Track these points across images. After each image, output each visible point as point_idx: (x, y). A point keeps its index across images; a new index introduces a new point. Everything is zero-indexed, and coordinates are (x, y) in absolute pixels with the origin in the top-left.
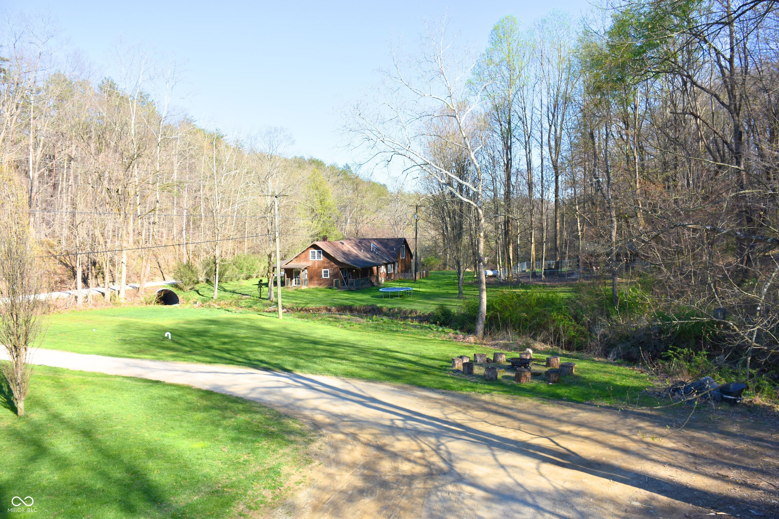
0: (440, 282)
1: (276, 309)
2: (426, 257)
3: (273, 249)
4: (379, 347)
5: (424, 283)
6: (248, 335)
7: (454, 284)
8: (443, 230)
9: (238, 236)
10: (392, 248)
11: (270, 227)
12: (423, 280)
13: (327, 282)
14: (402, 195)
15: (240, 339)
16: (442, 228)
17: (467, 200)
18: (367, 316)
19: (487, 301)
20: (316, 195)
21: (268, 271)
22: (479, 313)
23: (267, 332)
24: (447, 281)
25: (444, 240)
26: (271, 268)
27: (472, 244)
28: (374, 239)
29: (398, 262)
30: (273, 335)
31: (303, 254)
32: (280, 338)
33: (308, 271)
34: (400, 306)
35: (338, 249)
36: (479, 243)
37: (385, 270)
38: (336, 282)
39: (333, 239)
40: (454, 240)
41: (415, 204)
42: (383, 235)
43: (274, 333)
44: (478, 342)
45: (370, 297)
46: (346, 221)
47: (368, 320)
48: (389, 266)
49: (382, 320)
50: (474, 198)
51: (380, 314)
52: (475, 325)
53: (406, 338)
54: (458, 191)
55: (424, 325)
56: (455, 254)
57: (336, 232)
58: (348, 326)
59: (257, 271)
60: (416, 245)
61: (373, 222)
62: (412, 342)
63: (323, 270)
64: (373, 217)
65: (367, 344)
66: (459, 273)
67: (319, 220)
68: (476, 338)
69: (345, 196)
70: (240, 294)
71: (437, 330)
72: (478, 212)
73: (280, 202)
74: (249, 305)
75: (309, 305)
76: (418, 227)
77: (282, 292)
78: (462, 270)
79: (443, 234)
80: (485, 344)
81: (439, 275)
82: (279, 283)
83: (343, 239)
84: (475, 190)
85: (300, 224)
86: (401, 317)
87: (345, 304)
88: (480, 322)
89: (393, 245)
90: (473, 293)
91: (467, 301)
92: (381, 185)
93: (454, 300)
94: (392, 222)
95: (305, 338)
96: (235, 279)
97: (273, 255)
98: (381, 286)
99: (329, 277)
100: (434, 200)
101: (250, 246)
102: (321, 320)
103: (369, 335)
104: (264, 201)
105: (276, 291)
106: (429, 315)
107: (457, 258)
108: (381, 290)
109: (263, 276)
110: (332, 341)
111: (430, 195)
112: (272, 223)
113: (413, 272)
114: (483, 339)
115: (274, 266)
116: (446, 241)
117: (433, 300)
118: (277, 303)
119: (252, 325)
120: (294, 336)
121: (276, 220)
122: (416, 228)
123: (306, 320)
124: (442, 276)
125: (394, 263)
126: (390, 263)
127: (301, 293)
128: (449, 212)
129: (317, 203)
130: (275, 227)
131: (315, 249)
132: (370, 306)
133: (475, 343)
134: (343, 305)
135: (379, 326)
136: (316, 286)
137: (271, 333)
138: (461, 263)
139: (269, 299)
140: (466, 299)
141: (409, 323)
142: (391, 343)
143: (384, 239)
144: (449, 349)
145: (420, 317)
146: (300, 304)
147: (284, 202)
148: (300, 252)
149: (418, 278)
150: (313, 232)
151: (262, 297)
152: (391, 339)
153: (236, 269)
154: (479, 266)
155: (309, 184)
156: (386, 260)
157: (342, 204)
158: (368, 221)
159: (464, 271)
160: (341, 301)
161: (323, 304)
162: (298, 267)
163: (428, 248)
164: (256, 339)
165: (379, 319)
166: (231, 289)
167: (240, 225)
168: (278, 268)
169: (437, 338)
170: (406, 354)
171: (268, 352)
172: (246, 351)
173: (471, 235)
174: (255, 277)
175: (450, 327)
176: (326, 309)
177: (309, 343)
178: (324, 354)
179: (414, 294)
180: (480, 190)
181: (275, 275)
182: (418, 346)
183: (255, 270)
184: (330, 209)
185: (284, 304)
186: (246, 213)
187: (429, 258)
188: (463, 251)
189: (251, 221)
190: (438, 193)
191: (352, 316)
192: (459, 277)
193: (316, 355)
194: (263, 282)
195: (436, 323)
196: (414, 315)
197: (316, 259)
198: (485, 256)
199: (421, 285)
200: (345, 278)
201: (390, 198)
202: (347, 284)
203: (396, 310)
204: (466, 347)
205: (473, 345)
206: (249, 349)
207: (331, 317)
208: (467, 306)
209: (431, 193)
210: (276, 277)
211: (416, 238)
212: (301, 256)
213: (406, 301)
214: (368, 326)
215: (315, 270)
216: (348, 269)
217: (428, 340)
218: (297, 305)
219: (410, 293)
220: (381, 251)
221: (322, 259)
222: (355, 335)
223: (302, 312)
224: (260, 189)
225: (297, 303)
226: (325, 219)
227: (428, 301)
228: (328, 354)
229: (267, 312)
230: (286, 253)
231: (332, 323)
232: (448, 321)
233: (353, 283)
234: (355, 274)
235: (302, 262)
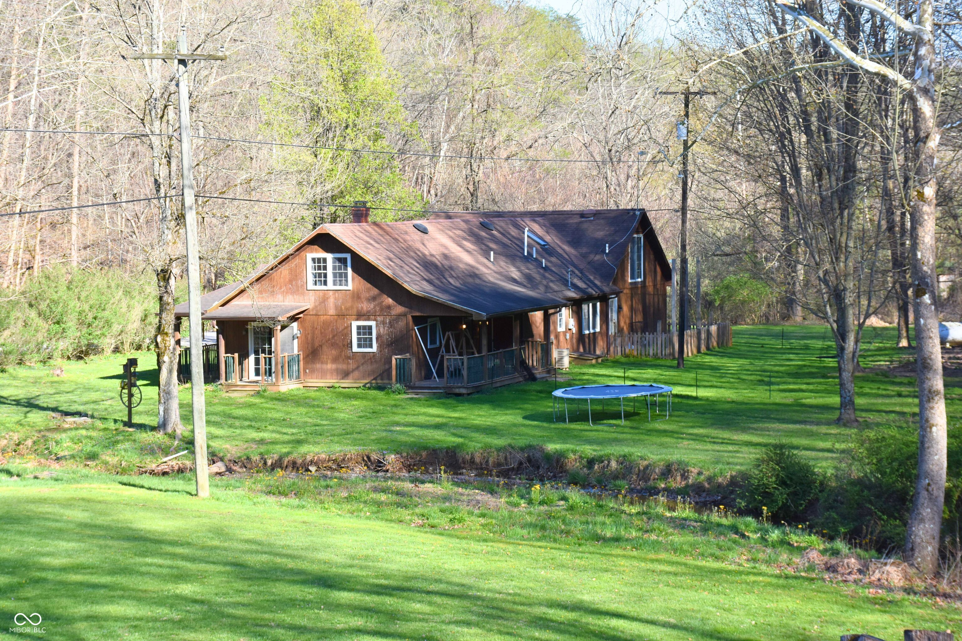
0: (770, 364)
1: (188, 463)
2: (719, 277)
3: (176, 250)
4: (554, 596)
5: (713, 368)
6: (83, 559)
7: (823, 373)
8: (783, 179)
9: (45, 201)
10: (598, 246)
11: (163, 172)
12: (708, 359)
13: (369, 367)
14: (635, 54)
15: (50, 575)
16: (779, 171)
17: (873, 67)
18: (509, 487)
19: (951, 435)
20: (327, 56)
21: (159, 330)
22: (918, 477)
23: (152, 547)
24: (796, 361)
25: (785, 216)
26: (169, 319)
27: (890, 229)
28: (533, 215)
29: (617, 294)
30: (174, 556)
31: (284, 270)
32: (202, 566)
33: (302, 327)
34: (625, 450)
35: (408, 250)
36: (916, 221)
37: (572, 324)
38: (402, 365)
39: (391, 215)
40: (823, 214)
41: (681, 87)
42: (565, 201)
43: (179, 550)
44: (920, 585)
45: (519, 420)
46: (436, 148)
47: (515, 499)
48: (587, 309)
49: (564, 498)
50: (904, 59)
51: (555, 478)
52: (905, 524)
53: (650, 566)
54: (841, 33)
55: (715, 517)
56: (827, 266)
57: (399, 190)
58: (443, 521)
59: (116, 328)
60: (683, 233)
61: (531, 153)
62: (672, 579)
63: (355, 324)
64: (528, 136)
65: (511, 587)
66: (842, 334)
67: (340, 148)
68: (912, 571)
69: (431, 62)
70: (55, 410)
71: (763, 539)
72: (916, 111)
73: (197, 80)
74: (89, 448)
75: (304, 449)
76: (691, 168)
77: (208, 403)
78: (852, 321)
79: (783, 193)
80: (946, 596)
81: (767, 341)
82: (197, 370)
83: (423, 215)
84: (907, 26)
85: (273, 162)
86: (631, 491)
87: (432, 444)
88: (926, 511)
89: (600, 234)
90: (895, 405)
91: (872, 434)
92: (558, 18)
93: (824, 429)
94: (598, 151)
95: (291, 564)
96: (36, 357)
97: (176, 270)
98: (560, 379)
99: (375, 349)
100: (752, 69)
101: (90, 238)
102: (348, 499)
103: (517, 555)
104: (137, 76)
105: (186, 397)
106: (733, 482)
107: (832, 279)
108: (558, 393)
109: (139, 348)
110: (386, 576)
111: (735, 53)
112: (169, 157)
113: (674, 329)
114: (937, 575)
115: (179, 309)
116: (793, 220)
117: (744, 430)
118: (190, 443)
119: (100, 520)
120: (252, 560)
121: (186, 146)
122: (685, 172)
123: (295, 501)
124: (777, 344)
125: (604, 299)
126: (589, 298)
127: (279, 405)
128: (806, 114)
129: (331, 87)
130: (180, 170)
131: (327, 250)
132: (522, 449)
133: (909, 591)
134: (425, 448)
135: (551, 523)
136: (332, 381)
137: (170, 549)
138: (849, 298)
139: (163, 426)
140: (868, 425)
141: (660, 510)
142: (594, 582)
143: (570, 214)
144: (808, 608)
145: (698, 489)
146: (274, 443)
147: (212, 82)
148: (273, 262)
149: (690, 349)
150: (319, 190)
151: (136, 420)
152: (596, 570)
153: (40, 322)
154: (917, 306)
155: (303, 16)
156: (575, 286)
157: (419, 90)
158: (513, 149)
159: (861, 326)
160: (418, 432)
161: (355, 443)
162: (266, 314)
163: (727, 242)
164: (112, 572)
165: (553, 495)
166: (21, 393)
167: (53, 161)
168: (196, 319)
169: (764, 568)
170: (653, 623)
171: (155, 620)
172: (71, 620)
173: (887, 194)
174: (108, 351)
175: (810, 529)
176: (367, 461)
177: (304, 582)
178: (358, 622)
179: (676, 408)
180: (928, 27)
181: (184, 344)
182: (692, 594)
183: (108, 324)
184: (378, 107)
185: (216, 444)
186: (71, 117)
187: (731, 278)
188: (856, 255)
189: (94, 148)
190: (764, 43)
191: (457, 484)
192: (842, 349)
193: (328, 625)
194: (140, 368)
195: (756, 513)
196: (676, 483)
197: (330, 285)
198: (941, 268)
199: (703, 375)
200: (434, 353)
201: (592, 67)
202: (440, 374)
203: (614, 464)
204: (873, 601)
205: (899, 596)
206: (83, 609)
207: (384, 491)
208: (872, 452)
209: (741, 45)
210: (187, 351)
211: (684, 209)
212: (275, 274)
213: (650, 432)
214: (512, 521)
215: (326, 324)
216: (442, 318)
217: (728, 572)
218: (263, 449)
219: (662, 405)
220: (559, 256)
221: (350, 287)
222: (467, 552)
223: (280, 473)
224: (120, 30)
225: (262, 442)
226: (359, 144)
227: (726, 434)
228: (372, 623)
229: (152, 473)
230: (224, 263)
231: (388, 512)
232: (801, 505)
233: (460, 370)
234: (466, 336)
235: (280, 297)
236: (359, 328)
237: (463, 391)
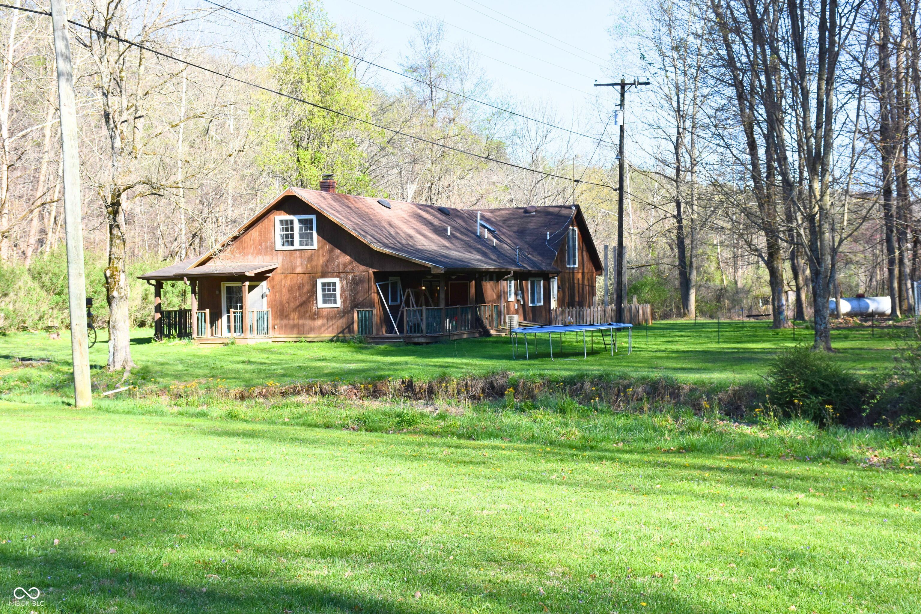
10: (540, 235)
13: (333, 323)
29: (558, 273)
33: (271, 286)
35: (371, 217)
37: (520, 295)
38: (363, 318)
48: (533, 285)
63: (320, 281)
99: (339, 304)
125: (547, 278)
126: (535, 275)
131: (292, 212)
136: (299, 336)
153: (42, 293)
162: (236, 272)
197: (297, 245)
200: (395, 309)
202: (401, 327)
212: (247, 237)
215: (293, 283)
216: (402, 274)
221: (316, 246)
232: (864, 410)
233: (419, 325)
234: (425, 295)
235: (250, 257)
236: (324, 285)
237: (422, 340)
